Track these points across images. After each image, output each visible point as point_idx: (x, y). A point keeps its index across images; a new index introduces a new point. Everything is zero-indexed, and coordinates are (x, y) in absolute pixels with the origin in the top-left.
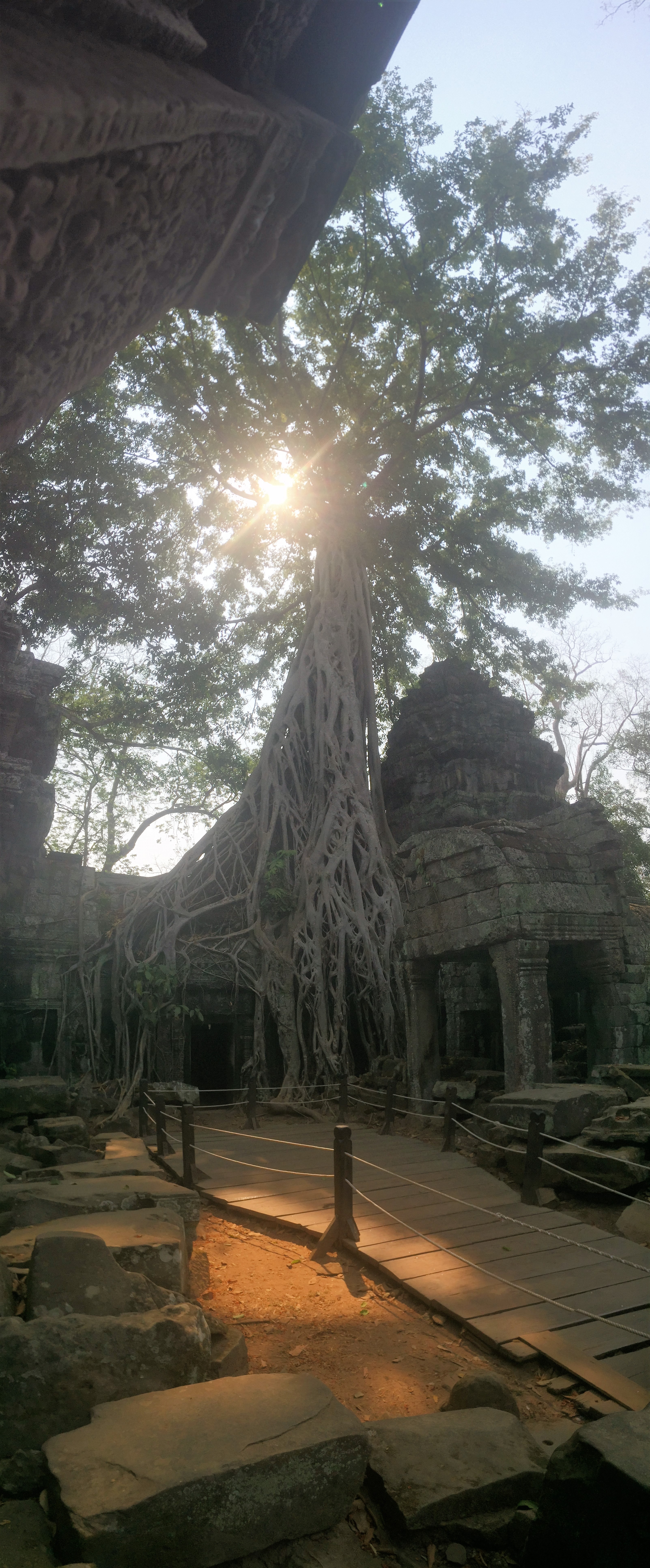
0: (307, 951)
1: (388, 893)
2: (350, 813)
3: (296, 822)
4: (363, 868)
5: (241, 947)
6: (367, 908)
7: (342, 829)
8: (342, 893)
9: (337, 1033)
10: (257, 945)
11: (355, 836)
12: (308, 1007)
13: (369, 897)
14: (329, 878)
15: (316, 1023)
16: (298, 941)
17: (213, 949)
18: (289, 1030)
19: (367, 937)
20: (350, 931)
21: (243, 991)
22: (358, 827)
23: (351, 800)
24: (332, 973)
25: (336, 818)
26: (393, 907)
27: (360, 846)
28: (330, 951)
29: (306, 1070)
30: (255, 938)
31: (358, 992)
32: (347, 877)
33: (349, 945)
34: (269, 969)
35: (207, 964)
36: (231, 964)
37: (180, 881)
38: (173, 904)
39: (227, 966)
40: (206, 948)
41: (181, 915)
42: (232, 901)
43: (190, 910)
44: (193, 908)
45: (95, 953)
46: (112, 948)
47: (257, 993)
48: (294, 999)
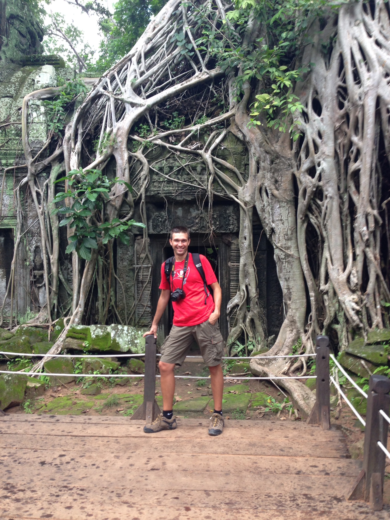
0: (311, 135)
5: (218, 141)
9: (360, 259)
10: (240, 136)
12: (313, 220)
15: (326, 244)
16: (298, 121)
17: (179, 146)
18: (288, 256)
24: (353, 167)
28: (350, 131)
29: (313, 313)
30: (237, 127)
34: (258, 169)
35: (171, 168)
36: (204, 163)
37: (134, 59)
38: (123, 89)
39: (199, 169)
40: (168, 145)
41: (133, 105)
42: (205, 77)
43: (148, 97)
44: (154, 93)
45: (46, 164)
46: (62, 154)
47: (242, 204)
48: (292, 210)
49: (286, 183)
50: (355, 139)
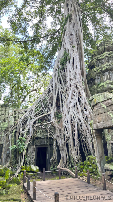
0: (67, 127)
1: (89, 111)
2: (77, 89)
3: (63, 92)
4: (81, 104)
5: (49, 126)
6: (83, 115)
7: (75, 94)
8: (75, 111)
9: (76, 149)
11: (79, 95)
12: (68, 142)
13: (83, 112)
14: (72, 107)
16: (64, 124)
17: (42, 127)
19: (83, 123)
20: (79, 121)
21: (50, 138)
22: (79, 93)
23: (77, 86)
24: (74, 133)
25: (73, 91)
26: (90, 114)
27: (80, 98)
28: (73, 127)
29: (68, 160)
30: (53, 124)
31: (81, 138)
32: (77, 107)
33: (78, 125)
34: (57, 132)
35: (40, 131)
36: (47, 131)
37: (33, 110)
38: (32, 116)
39: (46, 131)
40: (40, 127)
41: (34, 119)
42: (47, 114)
43: (36, 117)
44: (37, 117)
45: (13, 129)
46: (17, 127)
47: (54, 138)
48: (64, 140)
49: (62, 135)
50: (74, 128)
